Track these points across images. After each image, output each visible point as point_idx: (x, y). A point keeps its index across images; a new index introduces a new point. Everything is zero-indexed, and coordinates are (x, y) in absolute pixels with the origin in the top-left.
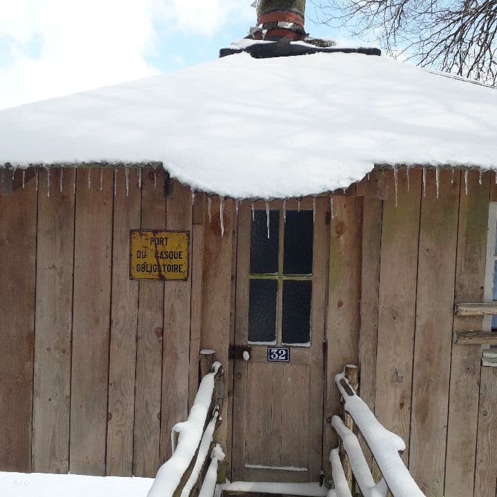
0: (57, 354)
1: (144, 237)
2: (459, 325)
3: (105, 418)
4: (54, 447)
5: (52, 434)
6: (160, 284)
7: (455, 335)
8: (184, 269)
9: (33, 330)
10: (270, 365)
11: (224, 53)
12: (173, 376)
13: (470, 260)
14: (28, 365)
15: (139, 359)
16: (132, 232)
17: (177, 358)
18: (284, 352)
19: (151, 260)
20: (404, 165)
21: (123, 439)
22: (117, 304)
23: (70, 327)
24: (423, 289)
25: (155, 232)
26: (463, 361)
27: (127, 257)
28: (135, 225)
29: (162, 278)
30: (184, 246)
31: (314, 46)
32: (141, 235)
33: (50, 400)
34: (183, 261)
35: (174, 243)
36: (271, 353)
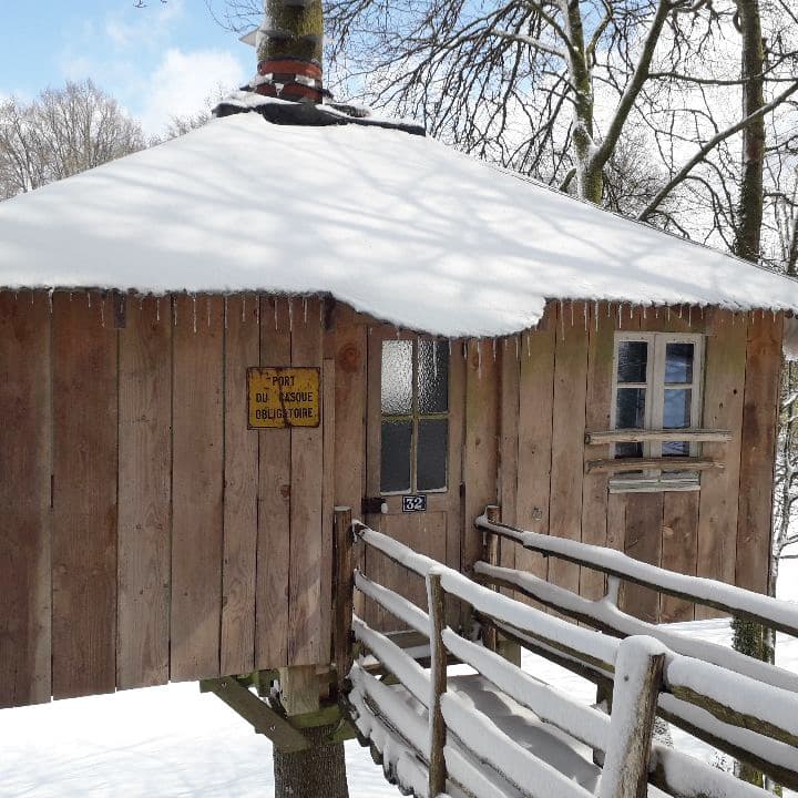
0: (150, 531)
1: (264, 376)
2: (590, 454)
3: (219, 605)
4: (149, 653)
5: (145, 637)
6: (285, 433)
7: (587, 465)
8: (314, 412)
9: (114, 503)
10: (406, 516)
11: (224, 110)
12: (304, 541)
13: (599, 390)
14: (108, 551)
15: (261, 525)
16: (249, 371)
17: (307, 519)
18: (421, 501)
19: (274, 404)
20: (569, 300)
21: (241, 625)
22: (232, 461)
23: (168, 495)
24: (558, 421)
25: (279, 369)
26: (593, 491)
27: (244, 401)
28: (253, 362)
29: (289, 425)
30: (314, 387)
31: (345, 115)
32: (261, 374)
33: (141, 593)
34: (313, 405)
35: (302, 383)
36: (406, 503)
